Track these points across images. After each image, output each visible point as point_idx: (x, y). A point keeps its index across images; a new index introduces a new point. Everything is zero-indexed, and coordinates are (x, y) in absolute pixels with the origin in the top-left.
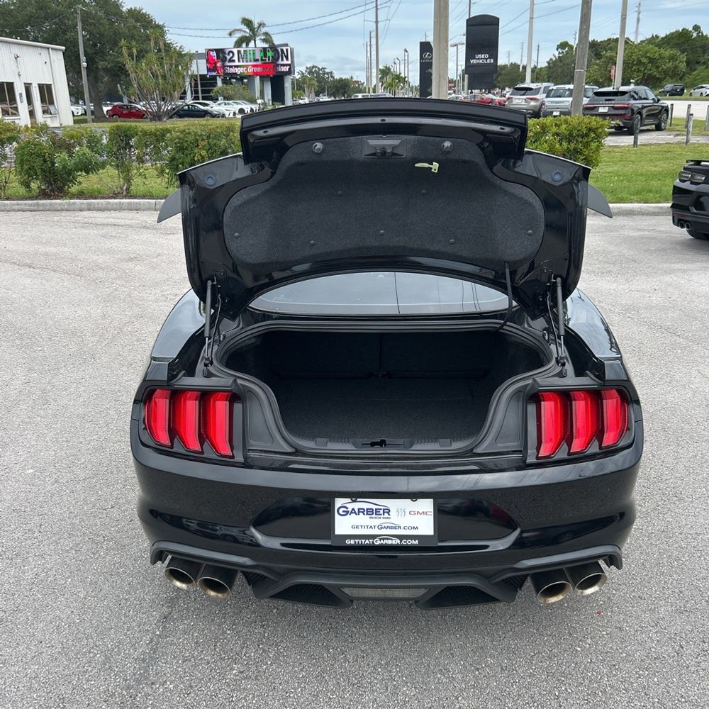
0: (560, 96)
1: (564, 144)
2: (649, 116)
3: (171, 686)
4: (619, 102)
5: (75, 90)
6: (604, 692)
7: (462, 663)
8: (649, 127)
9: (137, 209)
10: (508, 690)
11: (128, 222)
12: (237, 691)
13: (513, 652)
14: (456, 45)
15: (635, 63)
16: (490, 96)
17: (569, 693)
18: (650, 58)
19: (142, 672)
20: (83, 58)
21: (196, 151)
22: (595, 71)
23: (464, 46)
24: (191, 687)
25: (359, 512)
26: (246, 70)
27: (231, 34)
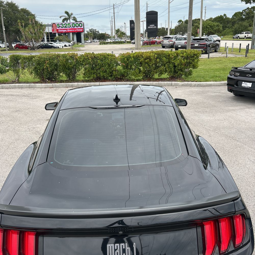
0: (181, 40)
1: (185, 60)
2: (213, 47)
4: (202, 42)
5: (2, 38)
8: (212, 51)
9: (22, 88)
11: (17, 94)
14: (143, 21)
15: (205, 27)
16: (155, 40)
18: (210, 26)
20: (4, 27)
21: (45, 64)
23: (146, 22)
26: (67, 31)
27: (60, 17)
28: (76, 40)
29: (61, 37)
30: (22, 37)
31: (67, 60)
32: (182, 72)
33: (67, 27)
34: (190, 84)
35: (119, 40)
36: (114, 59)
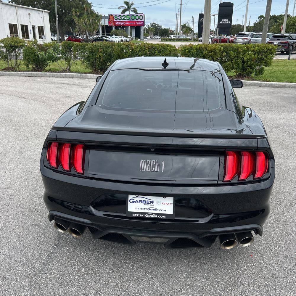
0: (257, 38)
1: (256, 55)
3: (54, 275)
4: (283, 40)
5: (54, 30)
6: (250, 291)
7: (185, 274)
9: (72, 77)
10: (205, 287)
11: (68, 82)
12: (83, 279)
13: (210, 271)
14: (214, 15)
15: (292, 25)
16: (228, 37)
17: (233, 291)
19: (42, 268)
20: (57, 16)
21: (98, 53)
22: (274, 28)
23: (218, 16)
24: (62, 276)
25: (139, 202)
26: (125, 23)
27: (119, 8)
28: (134, 36)
29: (118, 31)
30: (75, 27)
31: (122, 49)
32: (251, 70)
33: (125, 20)
34: (260, 83)
35: (184, 37)
36: (174, 50)
